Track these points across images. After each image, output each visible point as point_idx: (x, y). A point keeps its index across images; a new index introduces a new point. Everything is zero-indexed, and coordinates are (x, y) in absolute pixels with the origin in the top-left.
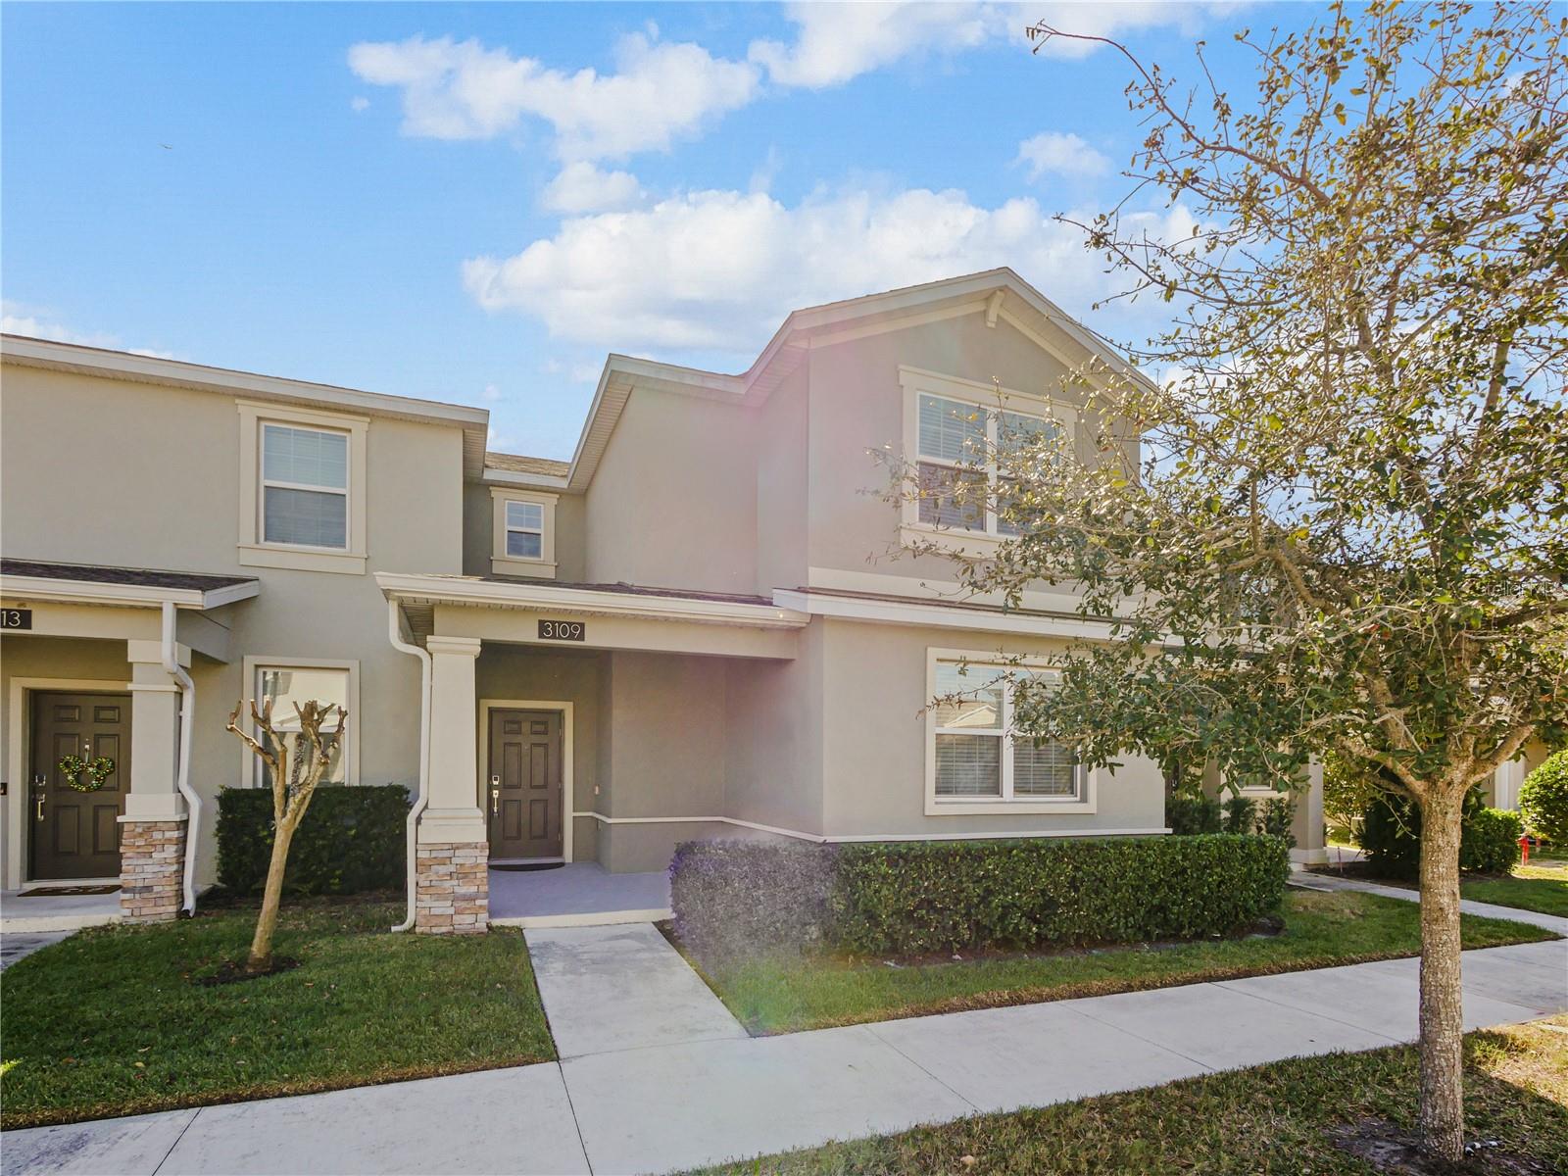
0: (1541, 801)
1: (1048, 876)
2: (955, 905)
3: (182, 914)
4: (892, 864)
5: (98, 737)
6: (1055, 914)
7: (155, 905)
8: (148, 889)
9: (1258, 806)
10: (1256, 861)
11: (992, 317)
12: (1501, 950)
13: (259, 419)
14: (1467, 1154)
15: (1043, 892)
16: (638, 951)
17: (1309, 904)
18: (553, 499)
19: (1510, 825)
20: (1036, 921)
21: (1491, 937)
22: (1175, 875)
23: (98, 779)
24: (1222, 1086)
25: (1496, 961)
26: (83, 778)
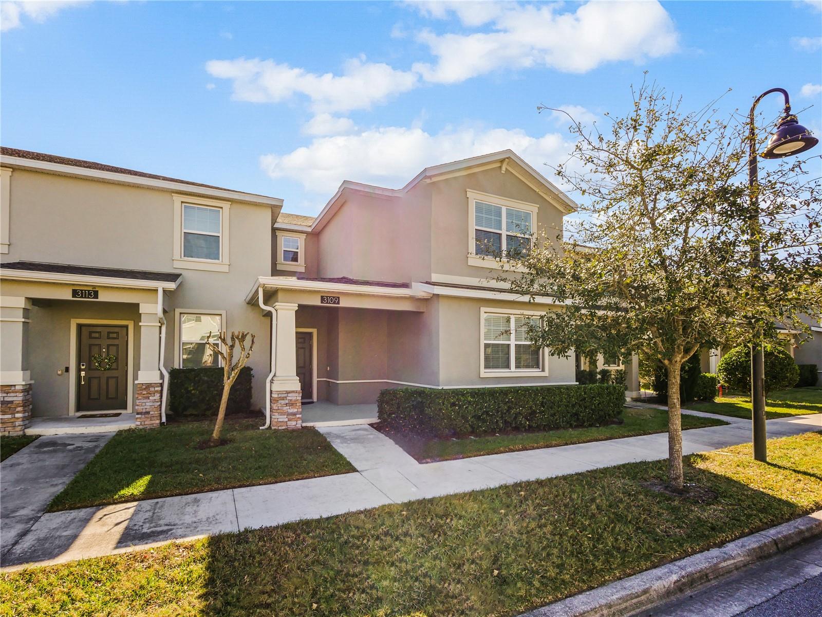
0: (726, 370)
1: (533, 401)
2: (497, 413)
3: (162, 424)
4: (473, 397)
5: (108, 346)
6: (536, 417)
7: (151, 420)
8: (148, 413)
9: (612, 373)
10: (613, 395)
11: (504, 169)
12: (706, 429)
13: (182, 202)
14: (684, 486)
15: (531, 408)
16: (368, 435)
17: (633, 413)
18: (304, 236)
19: (713, 380)
20: (528, 420)
21: (702, 424)
22: (581, 400)
23: (109, 365)
24: (605, 471)
25: (704, 432)
26: (101, 364)
